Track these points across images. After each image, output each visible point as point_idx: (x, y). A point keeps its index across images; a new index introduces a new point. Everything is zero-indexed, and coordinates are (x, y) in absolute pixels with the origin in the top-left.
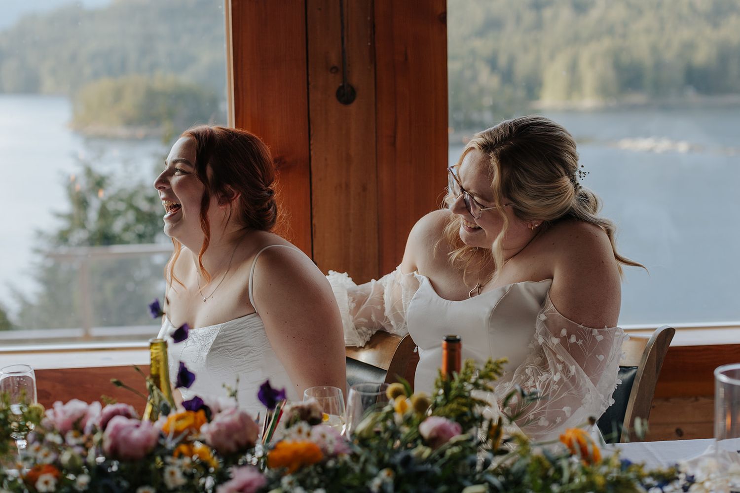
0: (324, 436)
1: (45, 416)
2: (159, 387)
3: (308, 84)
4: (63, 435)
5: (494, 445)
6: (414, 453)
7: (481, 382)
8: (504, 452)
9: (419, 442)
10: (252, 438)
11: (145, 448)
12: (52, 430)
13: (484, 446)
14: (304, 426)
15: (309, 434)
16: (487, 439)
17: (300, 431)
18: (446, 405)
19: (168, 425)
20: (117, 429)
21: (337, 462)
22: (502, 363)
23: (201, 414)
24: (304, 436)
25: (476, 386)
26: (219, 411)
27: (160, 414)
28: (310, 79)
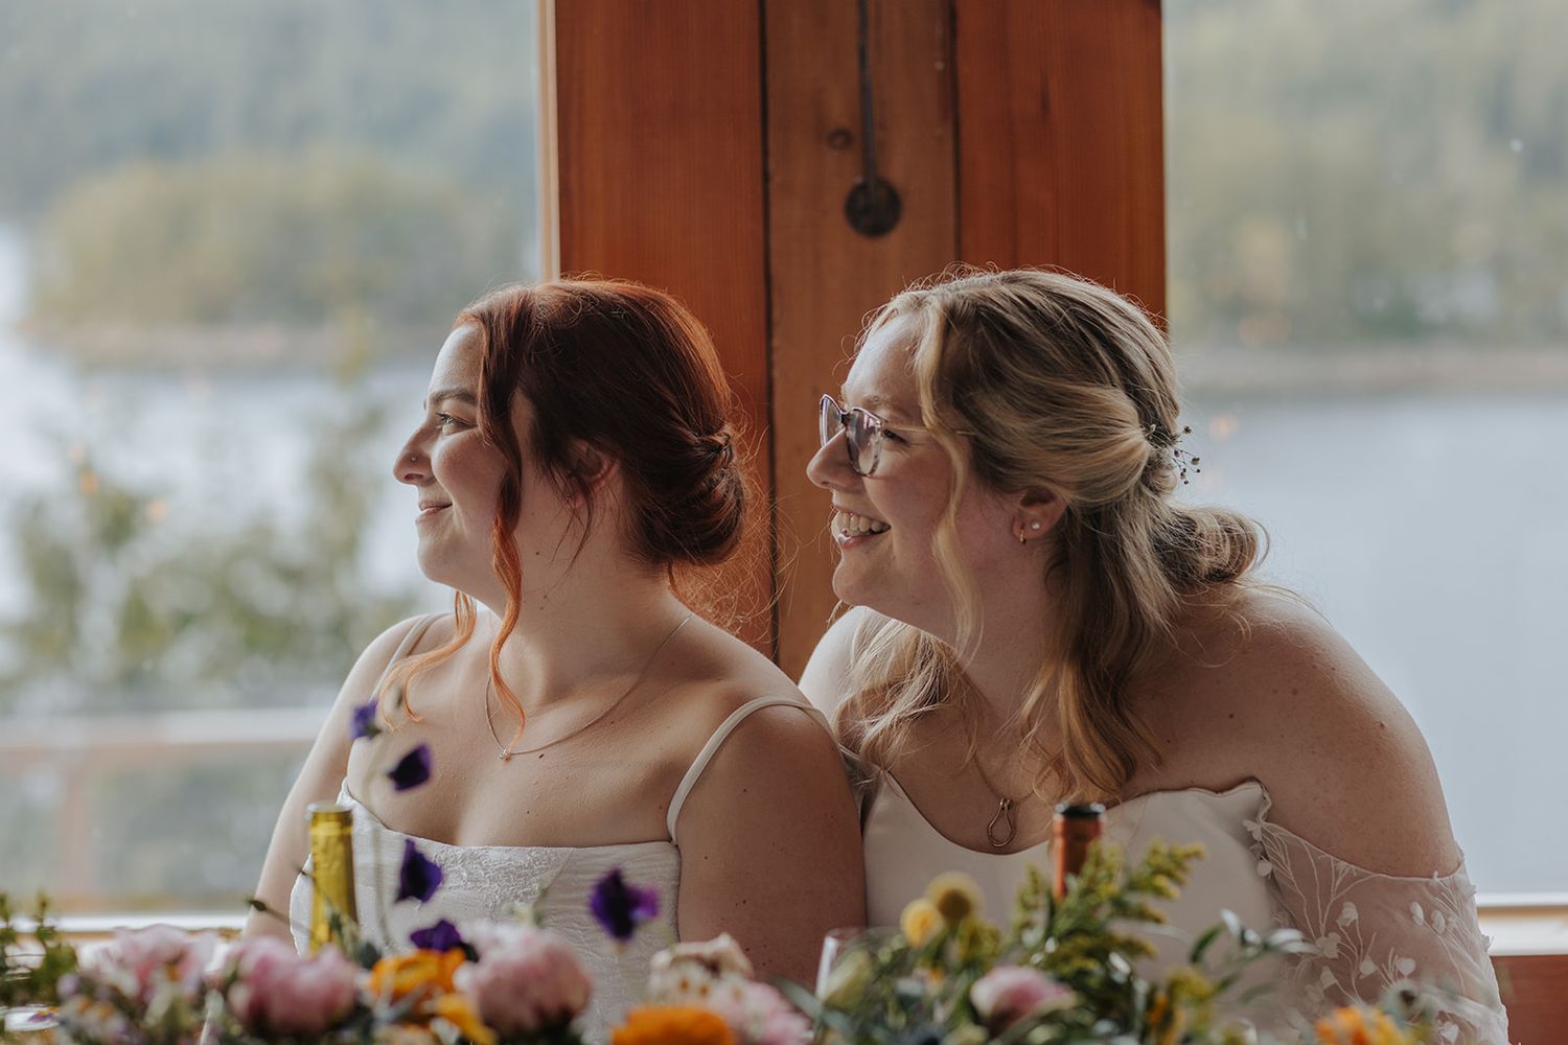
3: (766, 178)
4: (142, 974)
7: (1134, 899)
10: (575, 999)
11: (329, 1006)
14: (695, 972)
15: (704, 990)
17: (684, 982)
22: (1188, 856)
23: (455, 958)
24: (693, 993)
25: (1121, 908)
27: (358, 965)
28: (772, 165)
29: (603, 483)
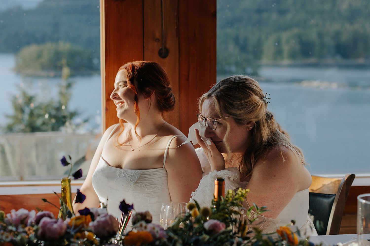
0: (154, 228)
1: (6, 217)
2: (66, 203)
3: (144, 47)
4: (17, 227)
5: (242, 235)
6: (201, 237)
8: (248, 238)
9: (203, 232)
10: (116, 229)
11: (60, 233)
12: (11, 224)
13: (237, 235)
14: (144, 223)
15: (146, 228)
16: (239, 231)
17: (141, 226)
18: (217, 213)
19: (71, 222)
20: (45, 224)
21: (160, 242)
23: (89, 217)
24: (143, 228)
25: (233, 204)
26: (99, 215)
27: (67, 217)
28: (145, 45)
29: (152, 95)
